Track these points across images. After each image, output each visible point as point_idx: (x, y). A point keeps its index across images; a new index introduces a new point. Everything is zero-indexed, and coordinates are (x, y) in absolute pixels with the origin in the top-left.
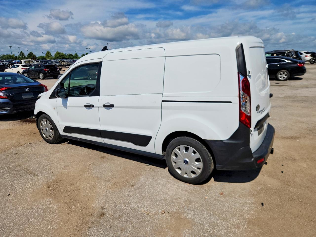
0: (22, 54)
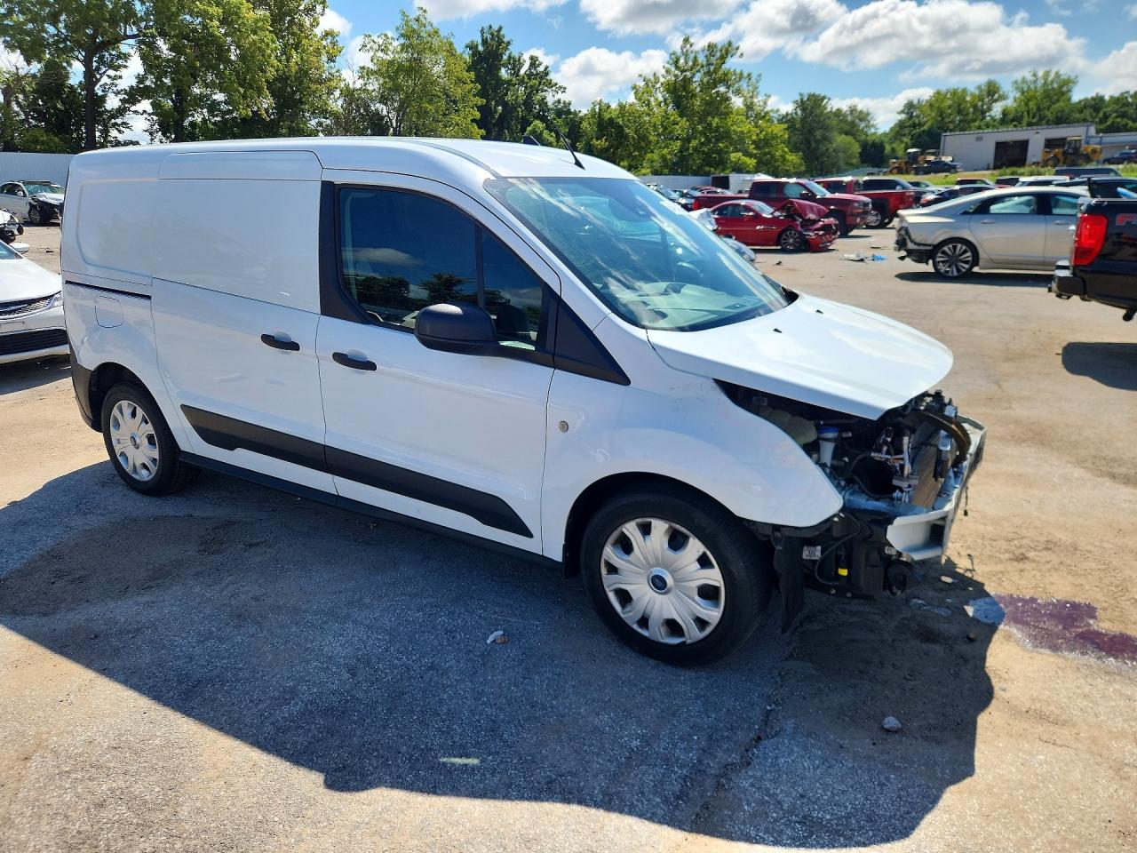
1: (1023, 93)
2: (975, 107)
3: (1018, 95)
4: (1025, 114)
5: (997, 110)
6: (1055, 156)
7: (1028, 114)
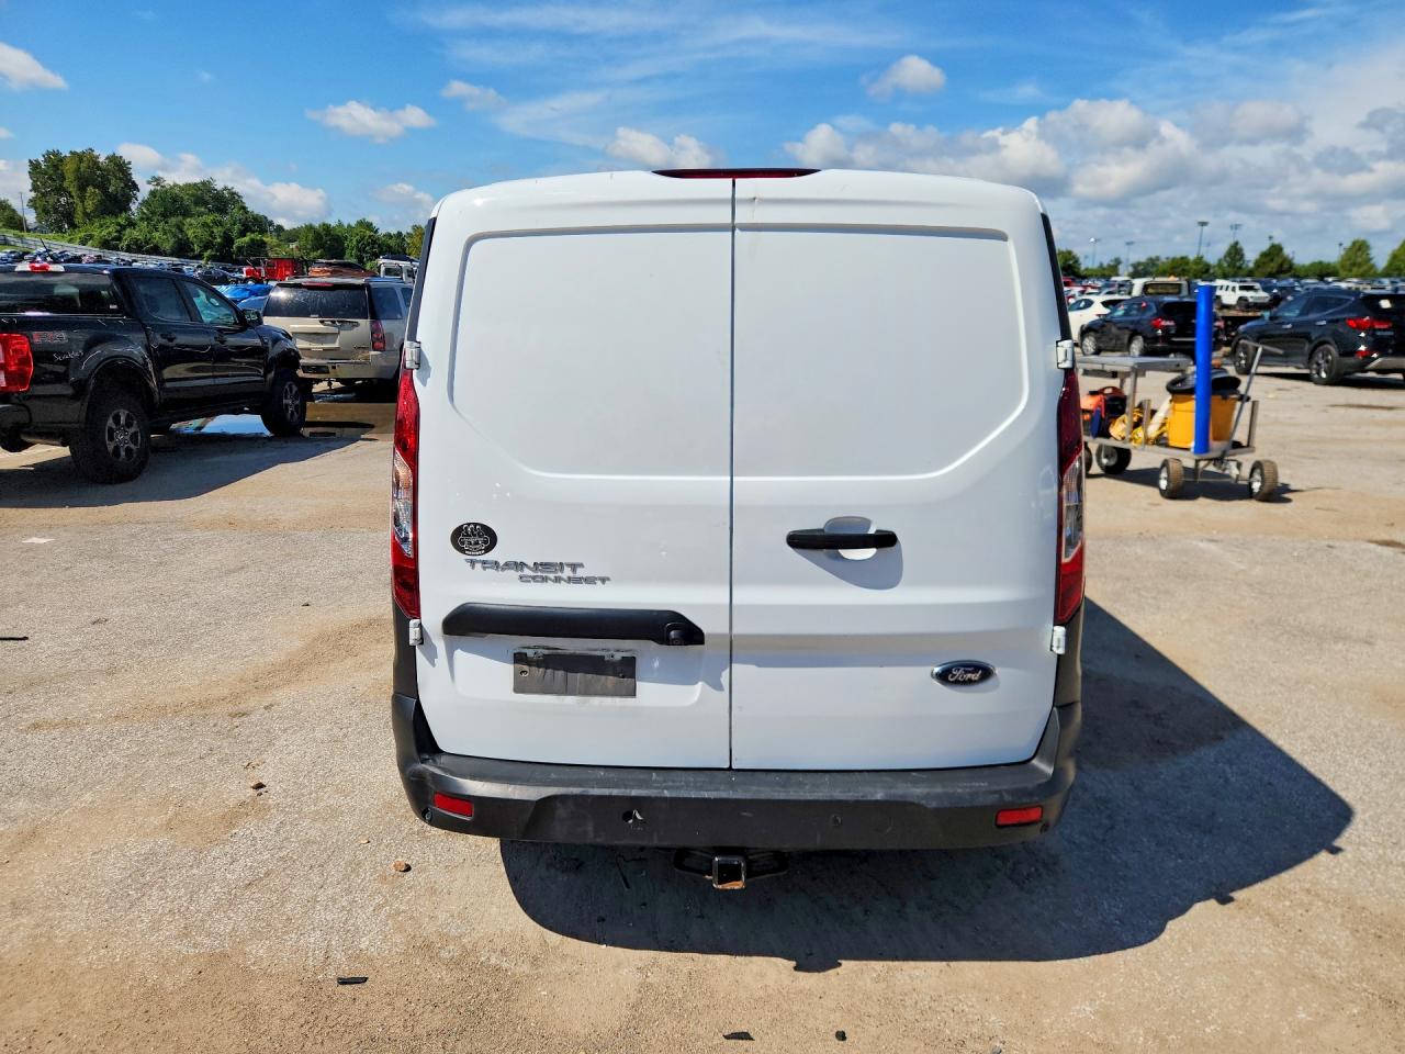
0: (1235, 252)
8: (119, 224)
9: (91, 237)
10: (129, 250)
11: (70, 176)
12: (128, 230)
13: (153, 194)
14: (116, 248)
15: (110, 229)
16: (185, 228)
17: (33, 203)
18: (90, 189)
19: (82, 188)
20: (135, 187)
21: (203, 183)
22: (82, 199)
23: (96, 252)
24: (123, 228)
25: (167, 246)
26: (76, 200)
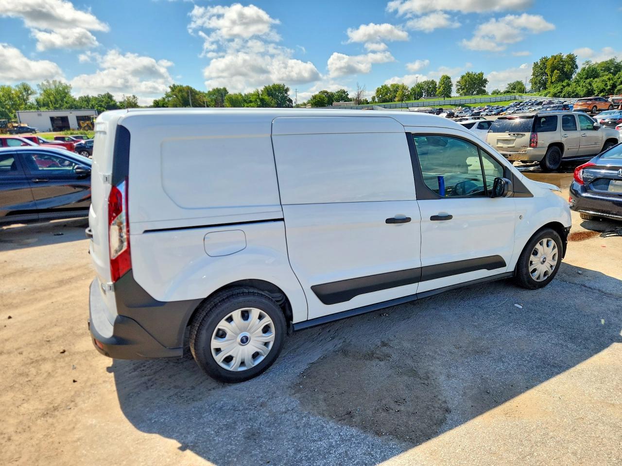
1: (45, 91)
2: (19, 97)
3: (42, 92)
4: (50, 102)
5: (32, 99)
6: (88, 125)
7: (51, 102)
8: (563, 86)
9: (549, 92)
10: (564, 97)
11: (549, 67)
12: (566, 88)
13: (584, 69)
14: (559, 97)
15: (558, 88)
16: (593, 84)
17: (531, 81)
18: (556, 71)
19: (552, 72)
20: (577, 67)
21: (611, 61)
22: (551, 76)
23: (551, 99)
24: (564, 87)
25: (582, 93)
26: (549, 77)
